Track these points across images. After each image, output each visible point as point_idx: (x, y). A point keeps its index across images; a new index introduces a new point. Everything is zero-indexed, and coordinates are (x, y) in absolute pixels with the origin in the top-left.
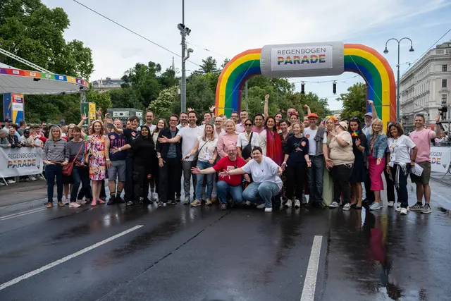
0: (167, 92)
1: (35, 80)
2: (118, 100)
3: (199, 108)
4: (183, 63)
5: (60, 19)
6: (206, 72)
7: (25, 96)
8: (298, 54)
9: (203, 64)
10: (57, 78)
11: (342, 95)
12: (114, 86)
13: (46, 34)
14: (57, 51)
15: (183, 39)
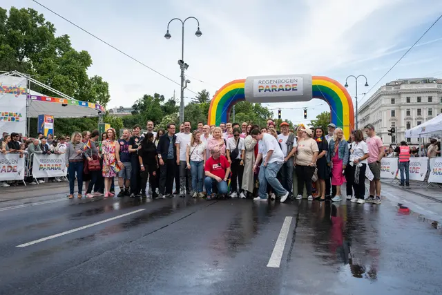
0: (168, 117)
1: (64, 105)
2: (128, 123)
4: (182, 92)
5: (85, 59)
6: (201, 102)
8: (275, 84)
9: (198, 95)
10: (81, 104)
11: (312, 121)
12: (126, 113)
13: (73, 71)
14: (81, 84)
15: (182, 72)
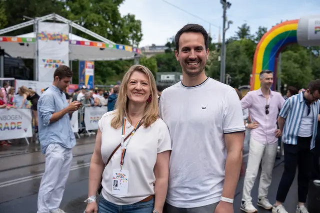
1: (101, 49)
2: (163, 64)
3: (235, 71)
4: (224, 33)
6: (240, 37)
7: (96, 62)
9: (238, 30)
10: (118, 47)
12: (158, 51)
15: (225, 12)
